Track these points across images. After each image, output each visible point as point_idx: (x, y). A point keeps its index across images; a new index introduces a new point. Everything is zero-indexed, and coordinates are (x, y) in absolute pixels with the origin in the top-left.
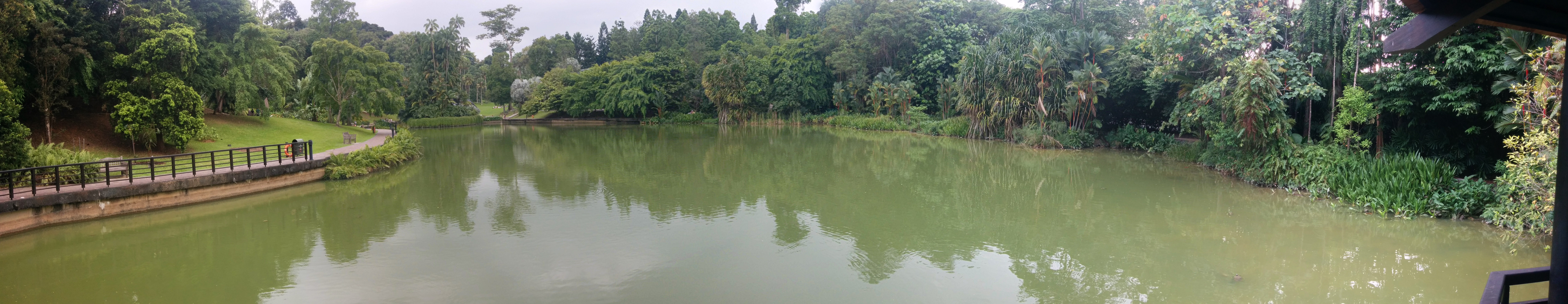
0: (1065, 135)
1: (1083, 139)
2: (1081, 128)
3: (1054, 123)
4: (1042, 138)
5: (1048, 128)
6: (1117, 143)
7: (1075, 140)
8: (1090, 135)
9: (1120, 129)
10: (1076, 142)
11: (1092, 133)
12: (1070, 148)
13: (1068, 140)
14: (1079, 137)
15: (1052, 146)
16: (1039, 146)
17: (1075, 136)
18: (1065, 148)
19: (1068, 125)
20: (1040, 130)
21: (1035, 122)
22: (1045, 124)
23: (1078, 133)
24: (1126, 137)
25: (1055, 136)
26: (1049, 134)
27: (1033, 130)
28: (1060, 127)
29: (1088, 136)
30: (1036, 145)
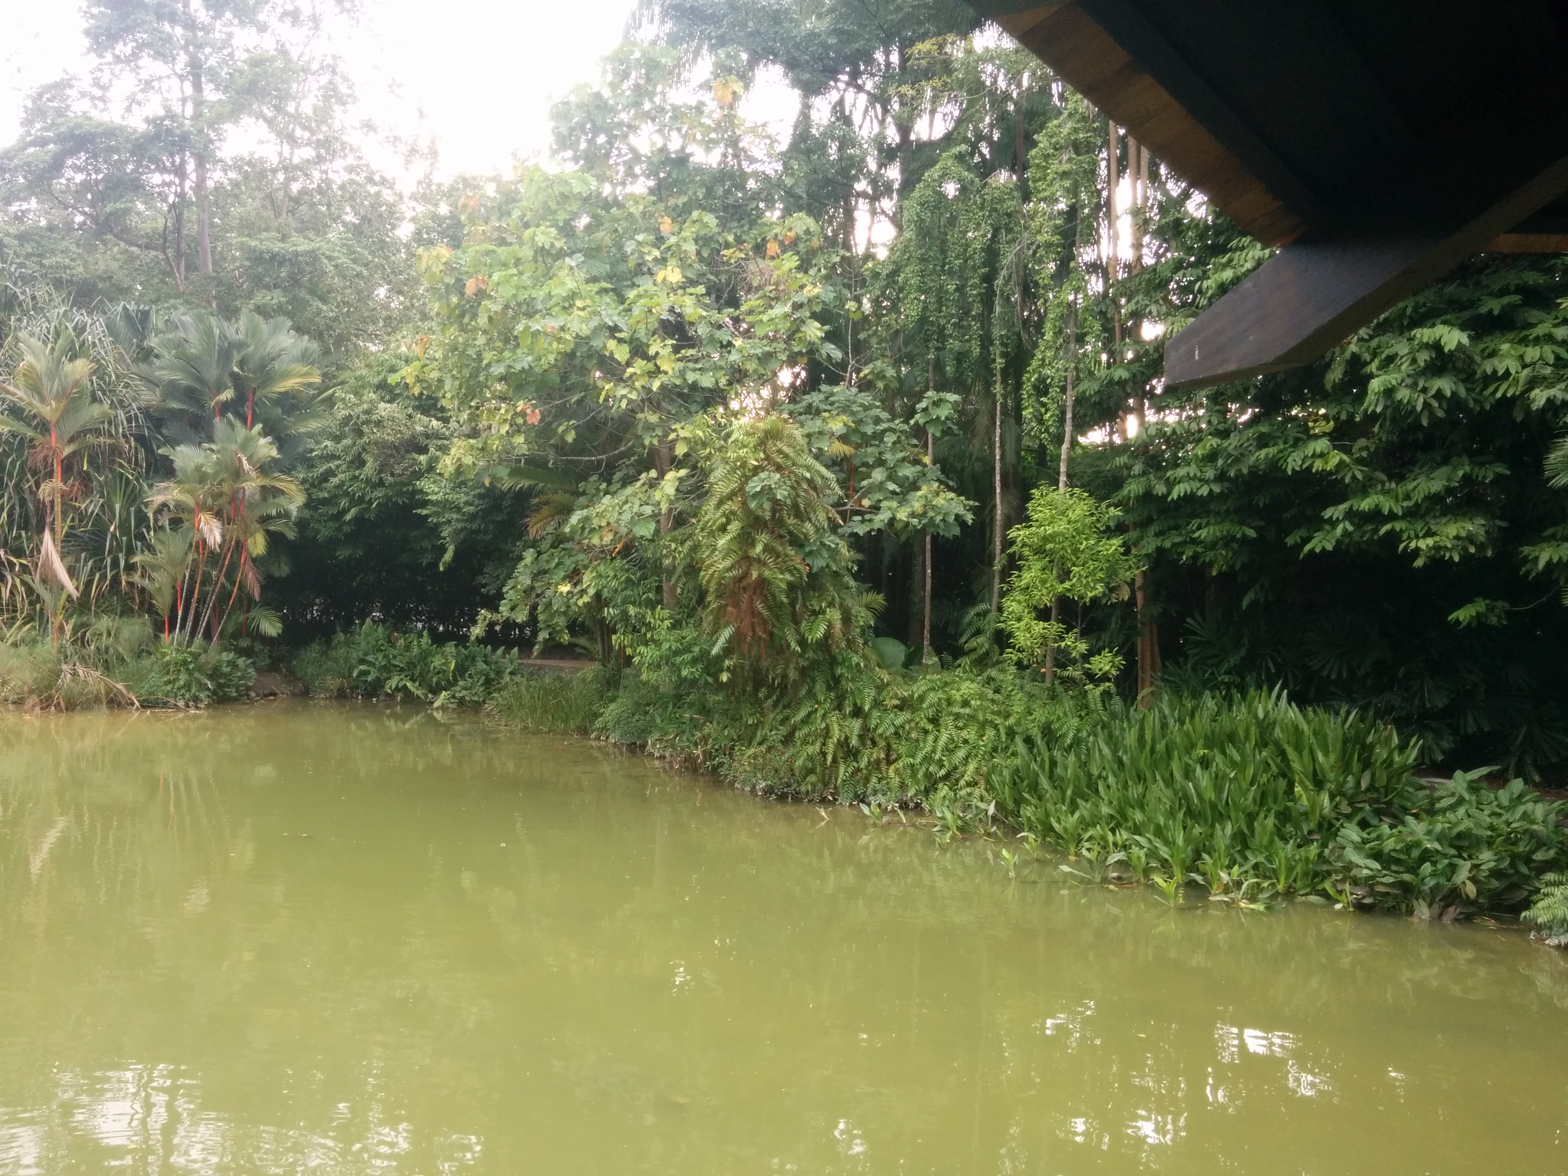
0: (146, 662)
1: (215, 673)
2: (208, 636)
3: (105, 623)
4: (58, 674)
5: (80, 641)
6: (333, 682)
7: (183, 678)
8: (241, 662)
9: (341, 637)
10: (188, 686)
11: (246, 652)
12: (165, 705)
13: (156, 679)
14: (199, 669)
15: (97, 699)
16: (46, 704)
17: (185, 663)
18: (146, 705)
19: (159, 627)
20: (49, 646)
21: (29, 619)
22: (68, 628)
23: (196, 656)
24: (362, 661)
25: (107, 668)
26: (83, 660)
27: (23, 650)
28: (126, 633)
29: (233, 664)
30: (34, 699)
